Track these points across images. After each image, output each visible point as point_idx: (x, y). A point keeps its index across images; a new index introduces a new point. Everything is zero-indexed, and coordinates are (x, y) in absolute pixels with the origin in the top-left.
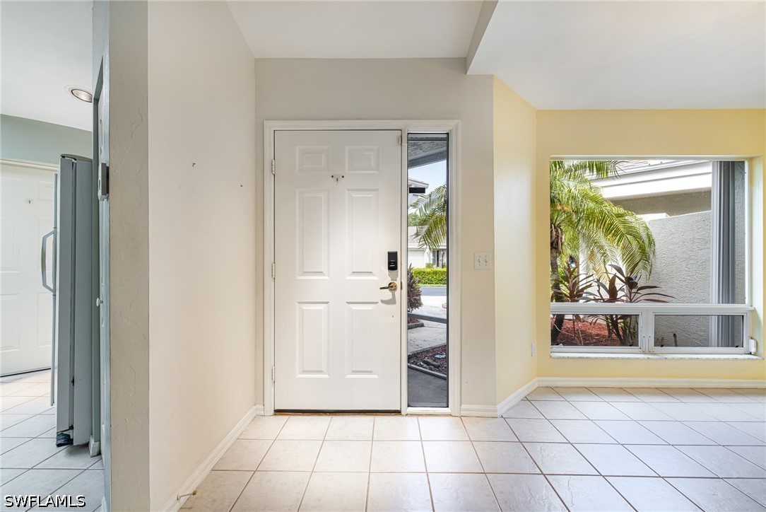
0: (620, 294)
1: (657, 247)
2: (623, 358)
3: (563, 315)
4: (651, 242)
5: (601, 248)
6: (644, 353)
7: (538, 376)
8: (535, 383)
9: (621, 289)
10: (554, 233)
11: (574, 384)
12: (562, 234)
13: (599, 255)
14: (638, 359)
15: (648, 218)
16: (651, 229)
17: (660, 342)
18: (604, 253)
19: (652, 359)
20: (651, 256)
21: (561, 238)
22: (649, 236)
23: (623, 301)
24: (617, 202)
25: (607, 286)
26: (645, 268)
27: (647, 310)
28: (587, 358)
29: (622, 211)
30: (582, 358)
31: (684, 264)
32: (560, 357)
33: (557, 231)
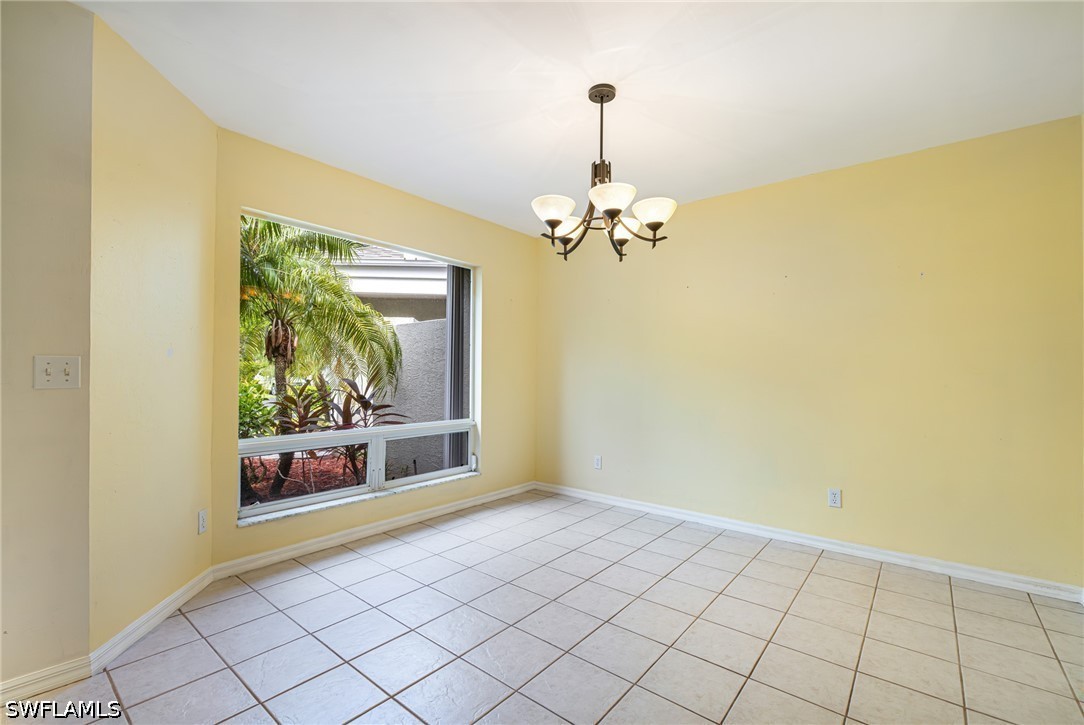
0: (355, 419)
1: (403, 357)
2: (346, 504)
3: (292, 453)
4: (398, 351)
5: (350, 357)
6: (374, 491)
7: (212, 565)
8: (206, 577)
9: (358, 411)
10: (281, 333)
11: (276, 559)
12: (293, 335)
13: (347, 367)
14: (364, 500)
15: (398, 322)
16: (399, 336)
17: (391, 474)
18: (353, 364)
19: (380, 497)
20: (398, 368)
21: (292, 341)
22: (396, 344)
23: (360, 426)
24: (364, 299)
25: (341, 407)
26: (390, 382)
27: (377, 436)
28: (296, 514)
29: (367, 309)
30: (288, 516)
31: (426, 377)
32: (254, 524)
33: (286, 330)
